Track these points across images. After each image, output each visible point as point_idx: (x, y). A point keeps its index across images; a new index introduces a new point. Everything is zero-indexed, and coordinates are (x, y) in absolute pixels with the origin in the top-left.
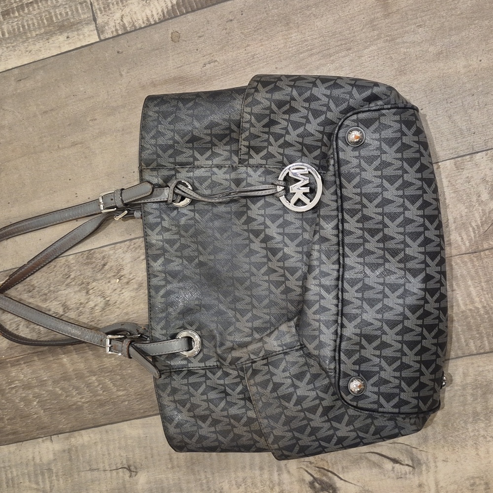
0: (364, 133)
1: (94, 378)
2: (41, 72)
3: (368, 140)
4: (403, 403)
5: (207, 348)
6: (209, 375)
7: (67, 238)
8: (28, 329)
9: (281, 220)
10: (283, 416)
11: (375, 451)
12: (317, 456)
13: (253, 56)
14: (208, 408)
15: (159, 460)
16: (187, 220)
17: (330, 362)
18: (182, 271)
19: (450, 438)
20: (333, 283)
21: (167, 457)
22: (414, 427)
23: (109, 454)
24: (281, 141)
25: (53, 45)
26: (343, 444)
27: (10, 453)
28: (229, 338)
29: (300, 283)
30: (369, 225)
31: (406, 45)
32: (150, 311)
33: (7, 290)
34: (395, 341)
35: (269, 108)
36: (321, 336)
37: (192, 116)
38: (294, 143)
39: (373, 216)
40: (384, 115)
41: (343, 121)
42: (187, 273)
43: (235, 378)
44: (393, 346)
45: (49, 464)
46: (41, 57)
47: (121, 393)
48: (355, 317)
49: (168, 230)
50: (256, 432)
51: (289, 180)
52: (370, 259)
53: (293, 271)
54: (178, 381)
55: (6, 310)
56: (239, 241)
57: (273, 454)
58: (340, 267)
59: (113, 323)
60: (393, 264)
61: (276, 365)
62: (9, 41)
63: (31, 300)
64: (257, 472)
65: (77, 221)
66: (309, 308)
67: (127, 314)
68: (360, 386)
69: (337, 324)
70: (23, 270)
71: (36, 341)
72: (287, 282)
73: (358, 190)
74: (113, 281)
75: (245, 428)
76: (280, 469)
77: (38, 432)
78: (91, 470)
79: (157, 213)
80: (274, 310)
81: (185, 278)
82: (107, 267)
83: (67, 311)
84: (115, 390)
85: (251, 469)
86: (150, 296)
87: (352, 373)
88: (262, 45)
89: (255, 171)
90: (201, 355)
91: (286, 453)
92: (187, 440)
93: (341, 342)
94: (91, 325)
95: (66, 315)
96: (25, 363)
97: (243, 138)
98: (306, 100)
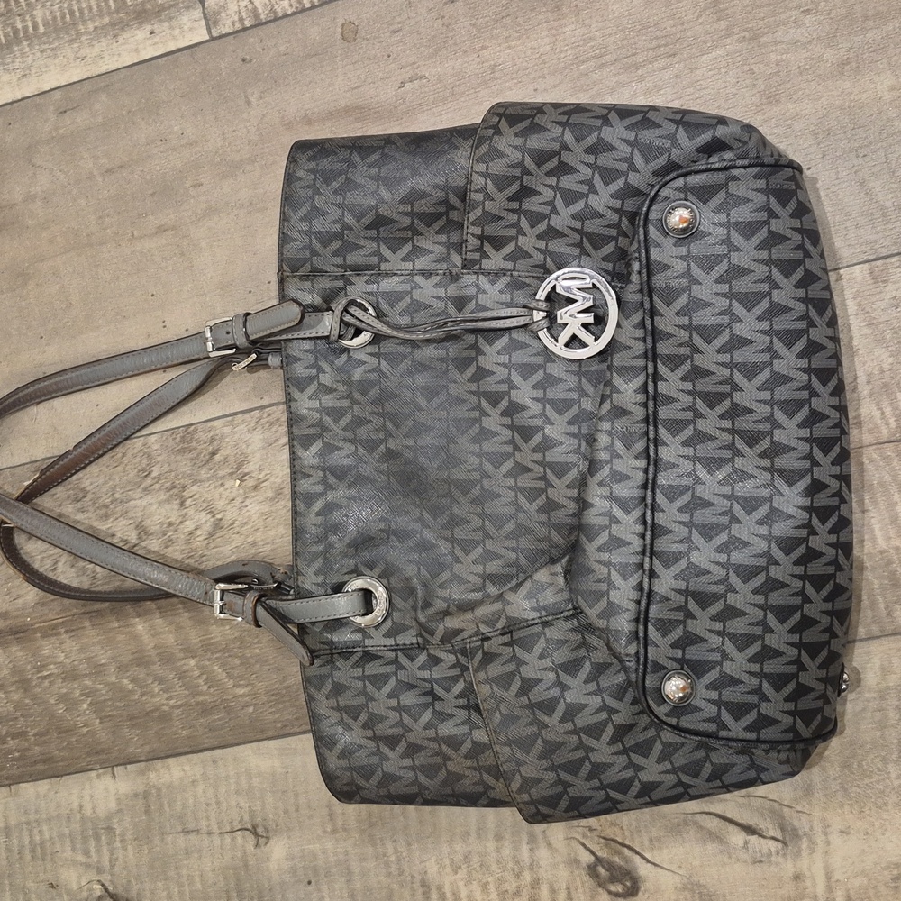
0: (697, 211)
1: (192, 662)
2: (103, 97)
3: (705, 226)
4: (764, 721)
5: (400, 610)
6: (403, 660)
7: (146, 403)
8: (73, 570)
9: (540, 375)
10: (539, 741)
11: (712, 810)
12: (603, 818)
13: (492, 68)
14: (400, 723)
15: (311, 817)
16: (365, 372)
17: (629, 643)
18: (356, 467)
19: (854, 789)
20: (637, 493)
21: (325, 811)
22: (786, 769)
23: (218, 803)
24: (542, 226)
25: (127, 46)
26: (650, 796)
27: (38, 796)
28: (440, 592)
29: (574, 493)
30: (704, 385)
31: (779, 47)
32: (296, 540)
33: (36, 497)
34: (752, 604)
35: (521, 165)
36: (612, 593)
37: (377, 178)
38: (567, 231)
39: (713, 368)
40: (735, 178)
41: (659, 191)
42: (365, 470)
43: (450, 668)
44: (748, 614)
45: (109, 818)
46: (103, 69)
47: (241, 691)
48: (677, 558)
49: (329, 390)
50: (489, 770)
51: (556, 300)
52: (706, 450)
53: (560, 470)
54: (344, 672)
55: (34, 533)
56: (461, 412)
57: (520, 811)
58: (648, 464)
59: (228, 560)
60: (749, 460)
61: (527, 645)
62: (45, 39)
63: (80, 517)
64: (491, 845)
65: (164, 371)
66: (590, 540)
67: (254, 544)
68: (684, 689)
69: (641, 571)
70: (66, 460)
71: (89, 591)
72: (549, 490)
73: (686, 320)
74: (229, 484)
75: (469, 763)
76: (532, 839)
77: (89, 759)
78: (186, 832)
79: (310, 358)
80: (525, 543)
81: (360, 480)
82: (217, 458)
83: (145, 537)
84: (230, 684)
85: (479, 836)
86: (295, 513)
87: (670, 664)
88: (509, 48)
89: (493, 283)
90: (389, 624)
91: (544, 810)
92: (361, 782)
93: (648, 605)
94: (188, 565)
95: (143, 544)
96: (67, 632)
97: (470, 220)
98: (588, 151)
